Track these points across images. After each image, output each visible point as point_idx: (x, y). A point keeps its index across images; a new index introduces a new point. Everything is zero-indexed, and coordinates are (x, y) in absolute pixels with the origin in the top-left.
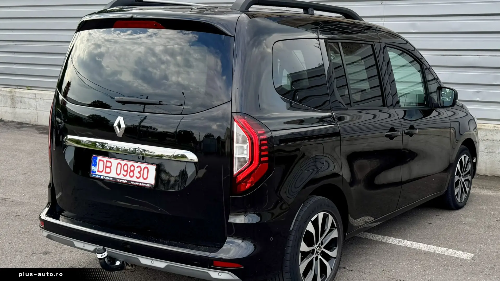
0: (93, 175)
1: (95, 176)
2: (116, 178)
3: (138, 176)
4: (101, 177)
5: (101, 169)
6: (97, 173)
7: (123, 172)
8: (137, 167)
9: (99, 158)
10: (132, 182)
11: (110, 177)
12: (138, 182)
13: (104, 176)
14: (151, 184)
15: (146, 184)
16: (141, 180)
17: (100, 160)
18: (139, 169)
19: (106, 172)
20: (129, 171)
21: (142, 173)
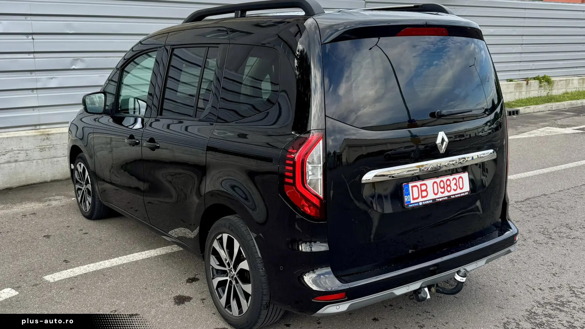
0: (410, 206)
1: (412, 205)
2: (436, 199)
3: (455, 188)
4: (419, 204)
5: (416, 196)
6: (412, 202)
7: (440, 190)
8: (453, 180)
9: (411, 185)
10: (452, 197)
11: (429, 200)
12: (458, 194)
13: (422, 202)
14: (468, 192)
15: (464, 193)
16: (459, 191)
17: (412, 187)
18: (454, 181)
19: (422, 197)
20: (446, 186)
21: (458, 184)
